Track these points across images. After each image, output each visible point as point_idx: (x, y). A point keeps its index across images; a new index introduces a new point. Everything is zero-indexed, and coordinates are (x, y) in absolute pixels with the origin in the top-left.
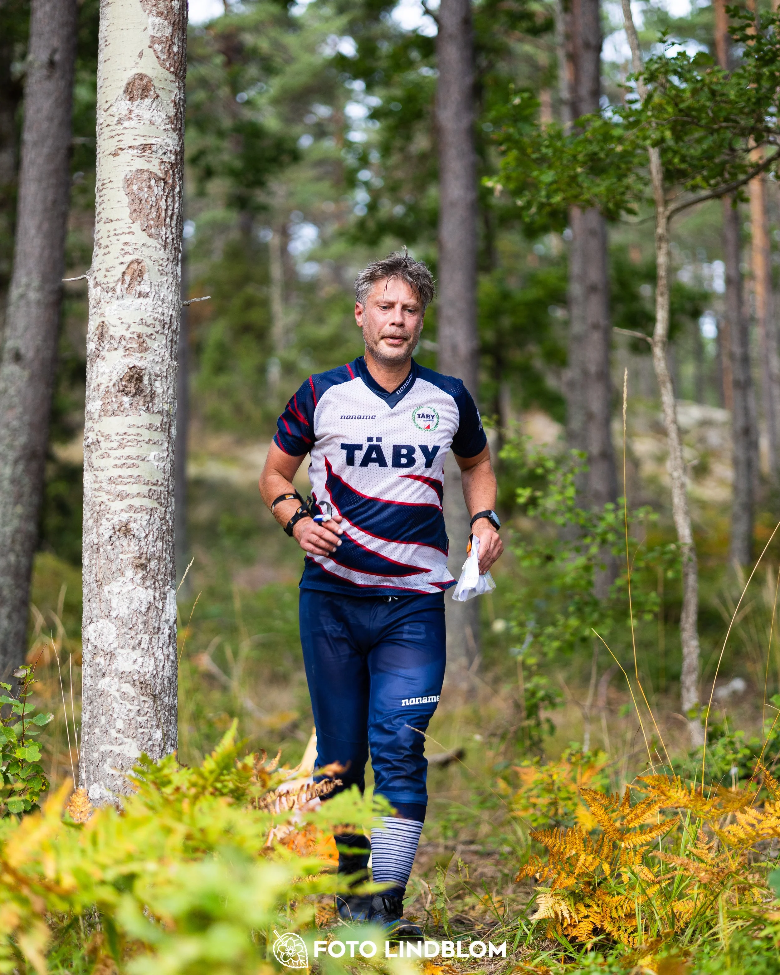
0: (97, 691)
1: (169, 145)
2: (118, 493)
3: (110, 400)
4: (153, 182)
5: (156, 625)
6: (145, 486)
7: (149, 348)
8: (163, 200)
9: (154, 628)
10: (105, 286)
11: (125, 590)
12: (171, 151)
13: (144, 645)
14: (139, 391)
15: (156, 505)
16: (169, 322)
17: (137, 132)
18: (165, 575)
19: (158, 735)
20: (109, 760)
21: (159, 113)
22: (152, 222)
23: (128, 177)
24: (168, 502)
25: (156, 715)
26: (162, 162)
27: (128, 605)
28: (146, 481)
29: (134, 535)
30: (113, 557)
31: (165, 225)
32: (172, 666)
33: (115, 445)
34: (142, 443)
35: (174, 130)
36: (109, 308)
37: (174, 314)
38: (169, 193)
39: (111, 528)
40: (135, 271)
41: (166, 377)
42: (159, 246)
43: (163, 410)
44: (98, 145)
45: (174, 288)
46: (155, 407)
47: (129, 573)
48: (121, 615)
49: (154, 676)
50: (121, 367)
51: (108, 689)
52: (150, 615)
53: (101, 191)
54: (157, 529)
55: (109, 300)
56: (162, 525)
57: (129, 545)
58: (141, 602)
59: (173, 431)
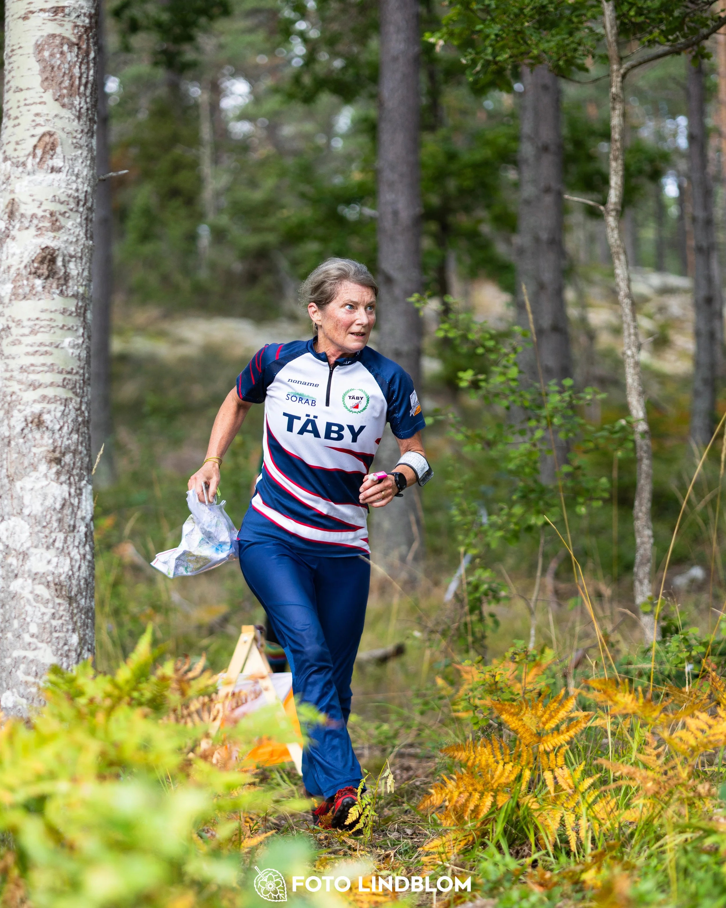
0: (10, 593)
1: (82, 8)
2: (30, 383)
3: (20, 283)
4: (65, 48)
5: (72, 523)
6: (59, 375)
7: (62, 227)
8: (77, 67)
9: (69, 526)
10: (14, 160)
11: (38, 486)
13: (59, 544)
14: (52, 274)
15: (70, 395)
16: (83, 199)
18: (81, 469)
19: (75, 639)
20: (22, 667)
22: (65, 91)
23: (39, 43)
24: (83, 392)
26: (76, 26)
27: (41, 502)
28: (60, 370)
29: (47, 428)
30: (25, 451)
31: (79, 94)
32: (88, 566)
33: (27, 331)
34: (55, 329)
36: (19, 184)
37: (89, 189)
38: (83, 60)
39: (23, 419)
40: (47, 144)
41: (81, 258)
42: (73, 117)
43: (78, 293)
44: (7, 7)
45: (88, 162)
46: (69, 290)
47: (43, 467)
48: (34, 512)
49: (70, 577)
50: (32, 247)
51: (21, 591)
52: (65, 512)
53: (10, 57)
54: (72, 421)
55: (19, 176)
56: (77, 416)
57: (42, 438)
58: (56, 499)
59: (89, 315)
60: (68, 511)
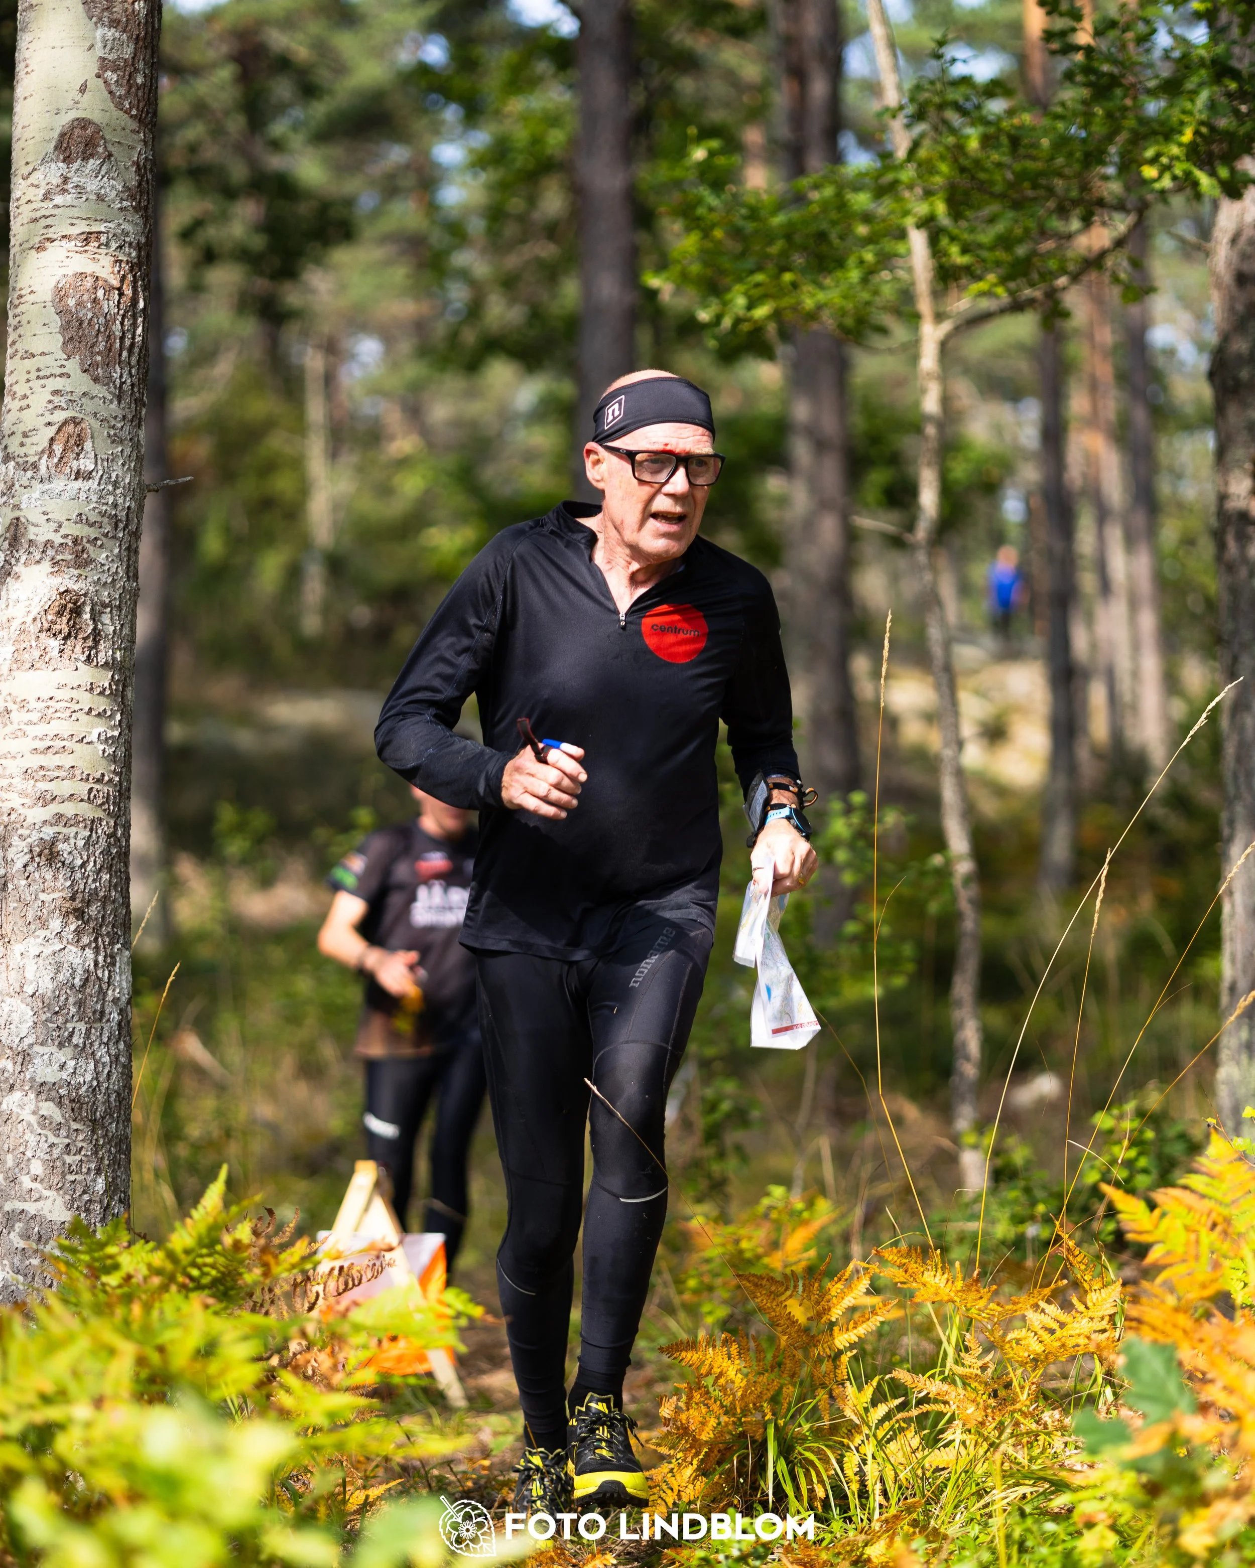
1: (127, 234)
2: (38, 795)
3: (26, 645)
4: (100, 293)
5: (98, 1007)
6: (82, 783)
7: (92, 561)
8: (118, 322)
9: (95, 1012)
10: (20, 460)
11: (48, 950)
12: (130, 244)
13: (77, 1040)
14: (75, 631)
15: (100, 814)
16: (124, 519)
17: (75, 212)
18: (113, 926)
19: (100, 1185)
20: (19, 1226)
21: (112, 182)
22: (99, 358)
23: (60, 286)
24: (119, 809)
25: (96, 1153)
26: (116, 261)
27: (52, 975)
28: (84, 776)
29: (63, 863)
30: (28, 898)
31: (120, 362)
32: (122, 1073)
33: (35, 716)
34: (79, 715)
35: (136, 209)
36: (27, 496)
37: (133, 505)
38: (126, 312)
39: (26, 850)
40: (69, 436)
41: (119, 608)
42: (110, 397)
43: (114, 659)
44: (12, 233)
45: (133, 465)
46: (101, 655)
47: (56, 924)
48: (40, 991)
49: (94, 1090)
50: (46, 591)
51: (18, 1111)
52: (88, 990)
53: (16, 307)
54: (101, 853)
55: (27, 483)
56: (109, 847)
57: (55, 878)
58: (74, 971)
59: (129, 694)
60: (92, 989)
